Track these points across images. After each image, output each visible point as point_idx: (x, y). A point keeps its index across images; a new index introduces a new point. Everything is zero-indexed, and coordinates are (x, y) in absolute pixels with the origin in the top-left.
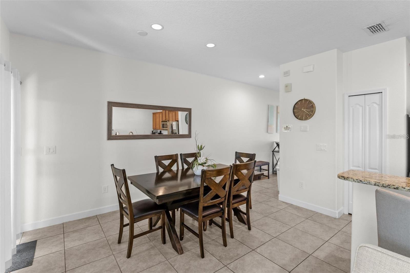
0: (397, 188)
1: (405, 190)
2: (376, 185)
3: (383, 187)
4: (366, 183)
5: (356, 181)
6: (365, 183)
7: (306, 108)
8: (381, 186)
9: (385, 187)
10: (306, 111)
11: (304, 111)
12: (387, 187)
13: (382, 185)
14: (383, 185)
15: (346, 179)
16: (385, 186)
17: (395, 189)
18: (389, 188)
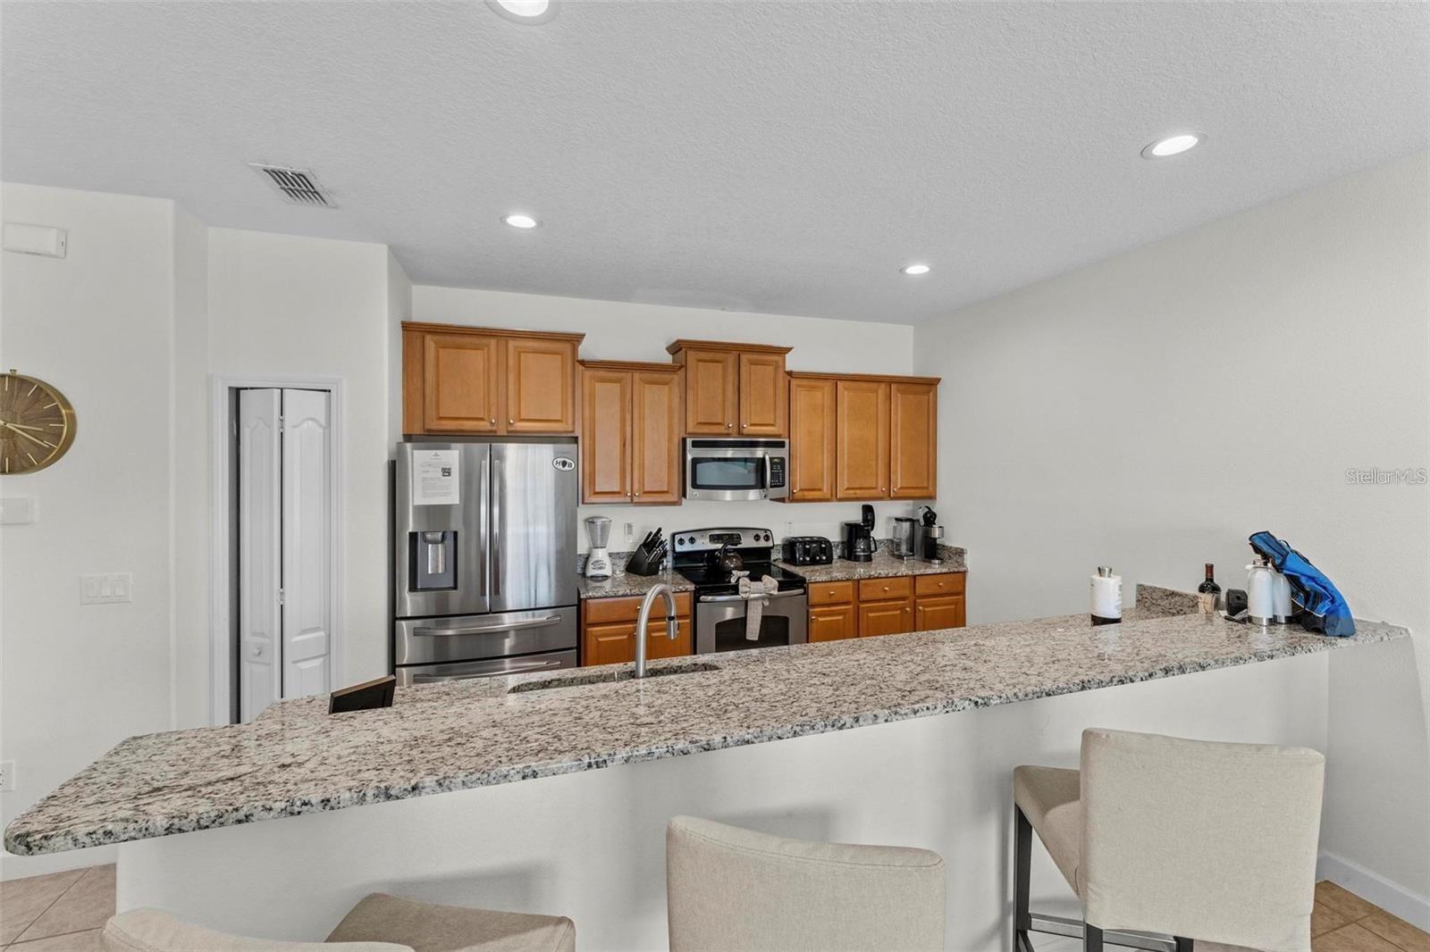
0: (246, 817)
1: (272, 813)
2: (172, 833)
3: (200, 828)
4: (133, 834)
5: (87, 840)
6: (126, 836)
7: (19, 417)
8: (191, 829)
9: (207, 827)
10: (23, 430)
11: (10, 430)
12: (213, 825)
13: (194, 824)
14: (198, 821)
15: (35, 849)
16: (205, 824)
17: (240, 822)
18: (222, 824)
